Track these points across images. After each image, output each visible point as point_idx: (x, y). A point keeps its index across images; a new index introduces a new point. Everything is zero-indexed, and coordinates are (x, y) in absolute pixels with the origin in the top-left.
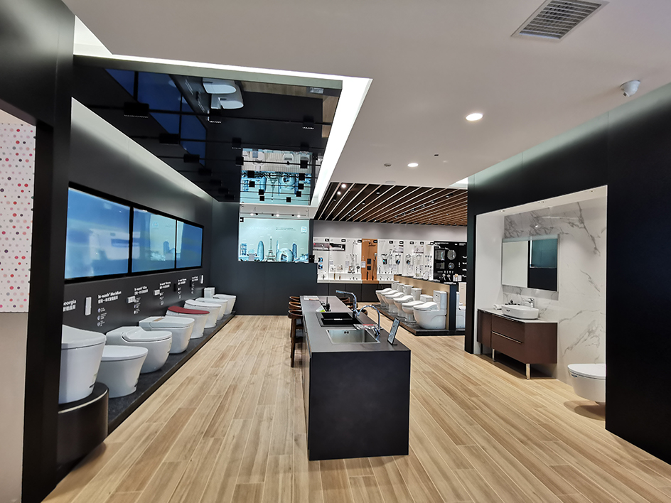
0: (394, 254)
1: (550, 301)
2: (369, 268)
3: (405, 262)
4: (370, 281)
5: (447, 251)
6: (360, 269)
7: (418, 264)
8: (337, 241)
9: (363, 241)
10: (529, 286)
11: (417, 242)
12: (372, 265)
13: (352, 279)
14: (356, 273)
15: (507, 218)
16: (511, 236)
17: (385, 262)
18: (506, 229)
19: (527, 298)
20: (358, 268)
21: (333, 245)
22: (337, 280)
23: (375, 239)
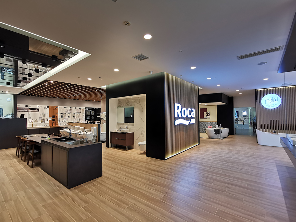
0: (67, 113)
1: (132, 126)
2: (53, 120)
3: (72, 116)
4: (54, 126)
5: (91, 112)
6: (48, 121)
7: (78, 117)
8: (34, 106)
9: (50, 107)
10: (125, 122)
11: (78, 108)
12: (55, 118)
13: (44, 126)
14: (46, 123)
15: (118, 100)
16: (120, 106)
17: (62, 117)
18: (118, 104)
19: (125, 126)
20: (47, 120)
21: (31, 109)
22: (34, 127)
23: (57, 106)
